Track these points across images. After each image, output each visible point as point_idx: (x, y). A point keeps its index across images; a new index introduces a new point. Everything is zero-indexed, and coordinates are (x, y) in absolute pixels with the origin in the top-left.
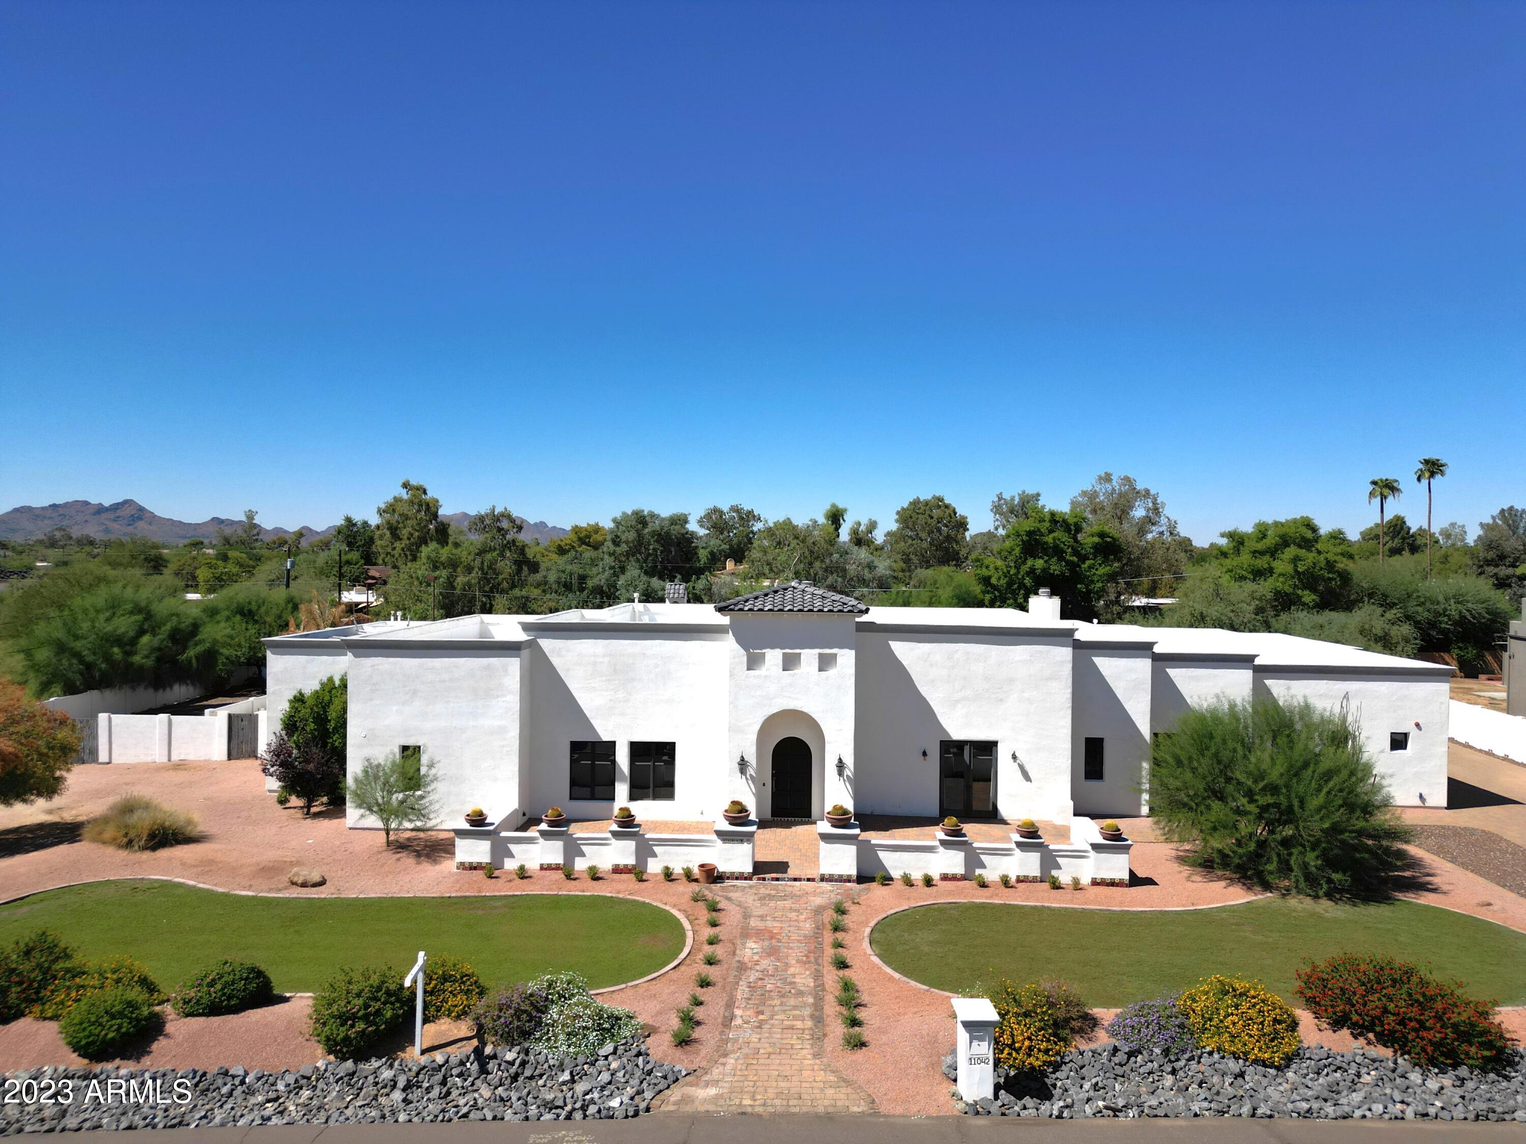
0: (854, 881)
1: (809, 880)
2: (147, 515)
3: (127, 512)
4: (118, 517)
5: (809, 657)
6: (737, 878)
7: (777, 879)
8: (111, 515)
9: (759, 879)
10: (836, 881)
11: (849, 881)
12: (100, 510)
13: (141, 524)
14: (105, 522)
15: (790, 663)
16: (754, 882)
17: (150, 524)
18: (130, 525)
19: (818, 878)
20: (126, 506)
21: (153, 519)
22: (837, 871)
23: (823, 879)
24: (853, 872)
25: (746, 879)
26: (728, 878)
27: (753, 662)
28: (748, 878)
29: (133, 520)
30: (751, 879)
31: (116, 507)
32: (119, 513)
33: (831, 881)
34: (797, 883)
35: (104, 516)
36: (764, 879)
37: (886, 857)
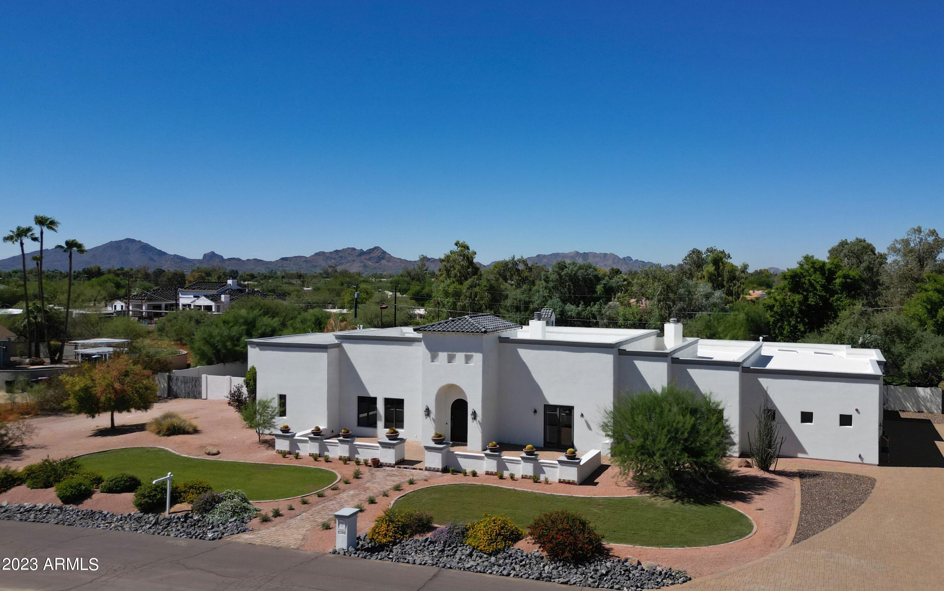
0: (440, 472)
1: (420, 469)
2: (387, 256)
3: (377, 254)
4: (371, 258)
5: (460, 356)
6: (388, 466)
7: (406, 468)
8: (367, 257)
9: (398, 467)
10: (432, 471)
11: (438, 471)
12: (362, 253)
13: (384, 262)
14: (364, 261)
15: (451, 359)
16: (396, 468)
17: (389, 262)
18: (377, 262)
19: (424, 468)
20: (375, 250)
21: (390, 258)
22: (433, 466)
23: (426, 469)
24: (440, 467)
25: (392, 467)
26: (384, 466)
27: (433, 358)
28: (393, 467)
29: (379, 259)
30: (394, 467)
31: (370, 251)
32: (372, 255)
33: (430, 471)
34: (415, 470)
35: (363, 257)
36: (400, 468)
37: (462, 461)
